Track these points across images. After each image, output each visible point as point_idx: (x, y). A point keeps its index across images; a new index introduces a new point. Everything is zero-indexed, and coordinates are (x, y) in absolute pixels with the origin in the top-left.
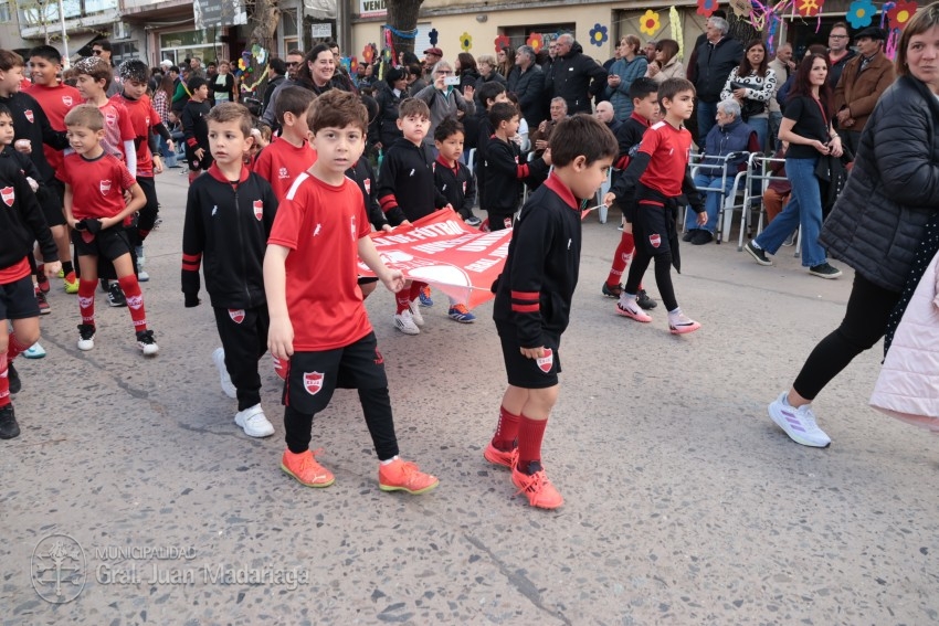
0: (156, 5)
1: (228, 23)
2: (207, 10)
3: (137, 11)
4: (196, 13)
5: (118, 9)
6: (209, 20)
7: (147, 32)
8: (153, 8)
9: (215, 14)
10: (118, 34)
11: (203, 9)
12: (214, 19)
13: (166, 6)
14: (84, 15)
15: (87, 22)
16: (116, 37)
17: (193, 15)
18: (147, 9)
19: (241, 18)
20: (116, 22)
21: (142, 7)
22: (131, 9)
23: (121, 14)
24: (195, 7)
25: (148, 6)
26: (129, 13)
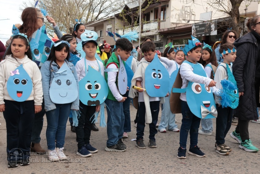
0: (175, 27)
1: (208, 35)
2: (198, 29)
3: (165, 30)
4: (193, 31)
5: (157, 30)
6: (199, 33)
7: (168, 39)
8: (173, 29)
9: (202, 31)
10: (156, 39)
11: (196, 29)
12: (201, 33)
13: (179, 28)
14: (142, 32)
15: (144, 35)
16: (155, 41)
17: (191, 31)
18: (170, 29)
19: (214, 33)
20: (156, 35)
21: (168, 29)
22: (163, 29)
23: (159, 31)
24: (193, 28)
25: (171, 28)
26: (162, 31)
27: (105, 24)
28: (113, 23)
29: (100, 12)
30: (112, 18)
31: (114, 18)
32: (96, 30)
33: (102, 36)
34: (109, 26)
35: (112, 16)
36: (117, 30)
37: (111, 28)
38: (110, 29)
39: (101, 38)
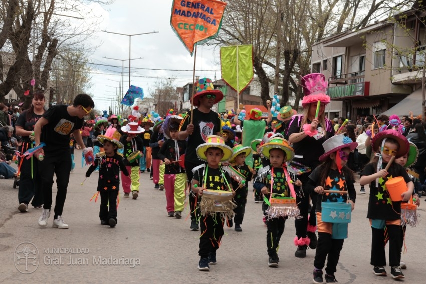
27: (369, 40)
28: (389, 38)
29: (374, 8)
30: (385, 27)
31: (393, 24)
32: (351, 55)
33: (363, 70)
34: (381, 46)
35: (386, 20)
36: (397, 54)
37: (384, 50)
38: (382, 52)
39: (362, 74)
